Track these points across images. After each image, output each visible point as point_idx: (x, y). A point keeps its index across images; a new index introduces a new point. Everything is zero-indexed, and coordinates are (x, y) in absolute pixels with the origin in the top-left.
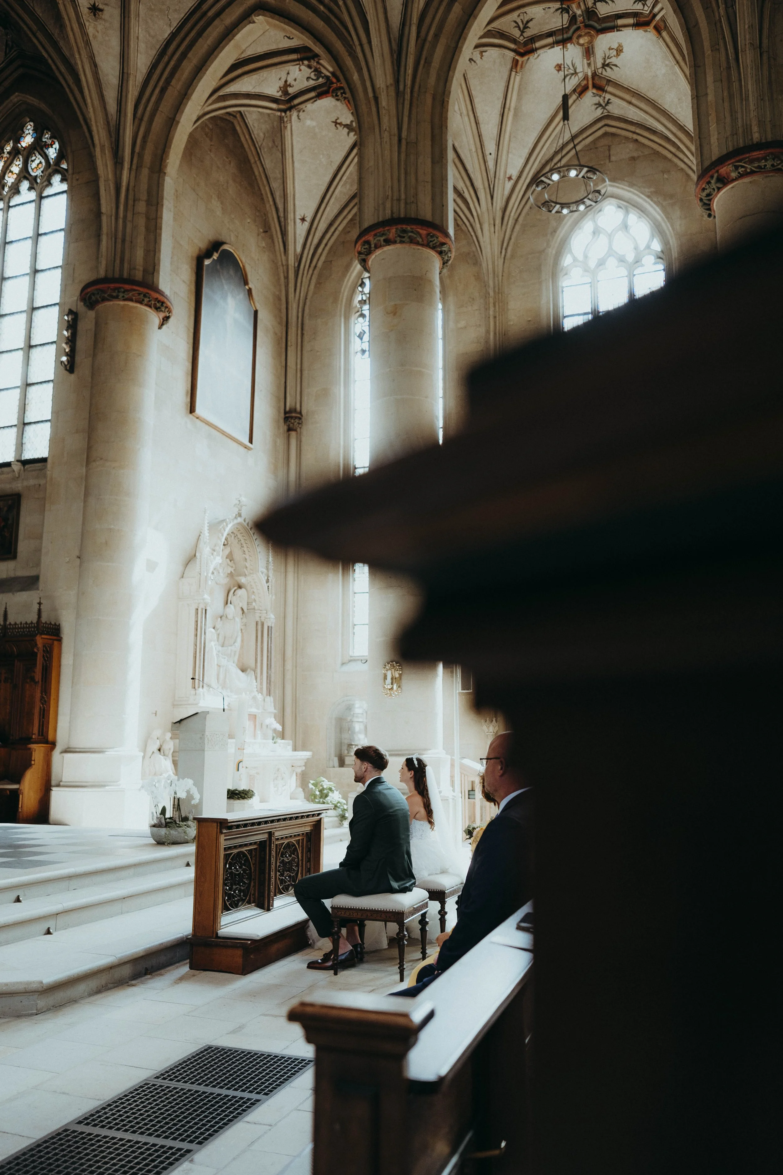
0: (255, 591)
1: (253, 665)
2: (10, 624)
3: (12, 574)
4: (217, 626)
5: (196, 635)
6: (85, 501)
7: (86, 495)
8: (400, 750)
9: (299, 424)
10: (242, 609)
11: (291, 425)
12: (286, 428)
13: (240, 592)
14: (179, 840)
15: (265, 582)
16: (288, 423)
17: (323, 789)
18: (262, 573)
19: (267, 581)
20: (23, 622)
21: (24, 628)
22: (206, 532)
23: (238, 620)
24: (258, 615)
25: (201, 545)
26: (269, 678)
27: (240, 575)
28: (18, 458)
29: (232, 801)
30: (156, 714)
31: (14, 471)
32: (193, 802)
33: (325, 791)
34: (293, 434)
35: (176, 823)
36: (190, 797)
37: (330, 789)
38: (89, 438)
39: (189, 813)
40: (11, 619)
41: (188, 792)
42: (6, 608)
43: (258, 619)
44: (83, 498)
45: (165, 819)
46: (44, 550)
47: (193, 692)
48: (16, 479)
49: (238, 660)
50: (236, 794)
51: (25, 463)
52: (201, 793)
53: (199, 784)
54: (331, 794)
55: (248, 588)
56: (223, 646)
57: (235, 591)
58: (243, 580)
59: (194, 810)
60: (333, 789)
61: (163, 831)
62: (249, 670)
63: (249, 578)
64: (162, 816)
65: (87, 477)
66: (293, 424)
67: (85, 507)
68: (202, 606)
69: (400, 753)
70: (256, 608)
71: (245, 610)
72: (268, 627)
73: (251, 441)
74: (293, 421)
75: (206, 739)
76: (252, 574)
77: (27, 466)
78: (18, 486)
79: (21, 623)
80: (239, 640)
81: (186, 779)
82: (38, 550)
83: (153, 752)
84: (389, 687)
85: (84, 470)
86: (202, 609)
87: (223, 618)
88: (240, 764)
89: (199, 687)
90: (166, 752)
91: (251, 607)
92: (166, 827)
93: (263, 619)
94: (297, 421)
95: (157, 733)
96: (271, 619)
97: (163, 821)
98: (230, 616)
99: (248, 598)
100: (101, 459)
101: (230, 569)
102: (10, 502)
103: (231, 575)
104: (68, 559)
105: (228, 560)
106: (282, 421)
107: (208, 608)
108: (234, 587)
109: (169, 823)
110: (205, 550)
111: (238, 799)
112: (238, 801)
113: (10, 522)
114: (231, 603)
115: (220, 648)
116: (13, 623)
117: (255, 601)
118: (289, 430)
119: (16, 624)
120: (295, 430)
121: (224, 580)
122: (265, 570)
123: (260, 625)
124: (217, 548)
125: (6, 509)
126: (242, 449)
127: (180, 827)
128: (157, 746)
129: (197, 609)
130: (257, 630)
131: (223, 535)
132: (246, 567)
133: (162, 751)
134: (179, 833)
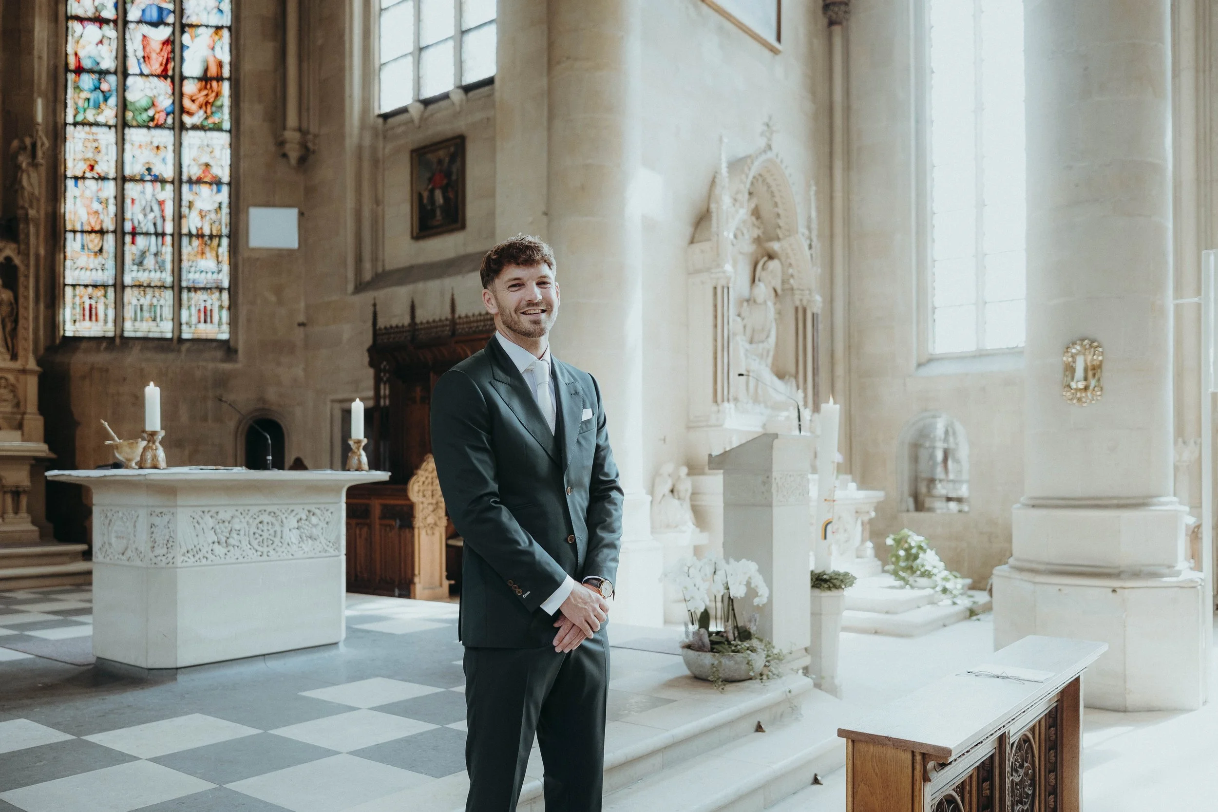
0: (793, 262)
1: (792, 370)
2: (460, 317)
3: (462, 251)
4: (743, 315)
5: (716, 326)
6: (549, 128)
7: (551, 118)
8: (1100, 499)
9: (846, 12)
10: (775, 291)
11: (834, 16)
12: (825, 21)
13: (774, 265)
14: (737, 676)
15: (806, 247)
16: (830, 13)
17: (911, 548)
18: (803, 235)
19: (810, 247)
20: (477, 313)
21: (477, 321)
22: (724, 170)
23: (770, 304)
24: (797, 297)
25: (717, 190)
26: (815, 386)
27: (770, 239)
28: (458, 84)
29: (817, 592)
30: (664, 440)
31: (453, 104)
32: (756, 601)
33: (914, 551)
34: (837, 29)
35: (729, 643)
36: (752, 592)
37: (920, 548)
38: (550, 30)
39: (750, 621)
40: (461, 311)
41: (748, 584)
42: (453, 295)
43: (798, 303)
44: (545, 124)
45: (710, 634)
46: (498, 211)
47: (715, 408)
48: (456, 115)
49: (773, 364)
50: (825, 581)
51: (467, 89)
52: (769, 582)
53: (766, 571)
54: (921, 555)
55: (783, 259)
56: (751, 342)
57: (764, 264)
58: (775, 246)
59: (757, 616)
60: (925, 547)
61: (707, 659)
62: (787, 377)
63: (785, 243)
64: (703, 630)
65: (550, 92)
66: (837, 13)
67: (550, 138)
68: (723, 282)
69: (1099, 502)
70: (795, 287)
71: (779, 291)
72: (813, 314)
73: (779, 39)
74: (836, 9)
75: (774, 486)
76: (789, 236)
77: (471, 94)
78: (460, 126)
79: (474, 315)
80: (773, 334)
81: (744, 560)
82: (491, 215)
83: (664, 495)
84: (1081, 385)
85: (545, 81)
86: (723, 287)
87: (751, 302)
88: (829, 527)
89: (723, 401)
90: (682, 495)
91: (787, 286)
92: (712, 650)
93: (805, 303)
94: (843, 8)
95: (669, 468)
96: (817, 304)
97: (706, 640)
98: (760, 299)
99: (783, 273)
100: (568, 58)
101: (756, 232)
102: (452, 149)
103: (758, 241)
104: (530, 219)
105: (754, 219)
106: (820, 12)
107: (731, 285)
108: (763, 257)
109: (717, 644)
110: (725, 201)
111: (829, 588)
112: (828, 593)
113: (454, 177)
114: (759, 280)
115: (747, 346)
116: (463, 315)
117: (792, 276)
118: (831, 23)
119: (467, 317)
120: (840, 23)
121: (748, 247)
122: (806, 232)
123: (801, 312)
124: (740, 197)
125: (447, 160)
126: (767, 54)
127: (738, 652)
128: (668, 487)
129: (715, 288)
130: (797, 319)
131: (747, 176)
132: (780, 227)
133: (676, 493)
134: (736, 663)
